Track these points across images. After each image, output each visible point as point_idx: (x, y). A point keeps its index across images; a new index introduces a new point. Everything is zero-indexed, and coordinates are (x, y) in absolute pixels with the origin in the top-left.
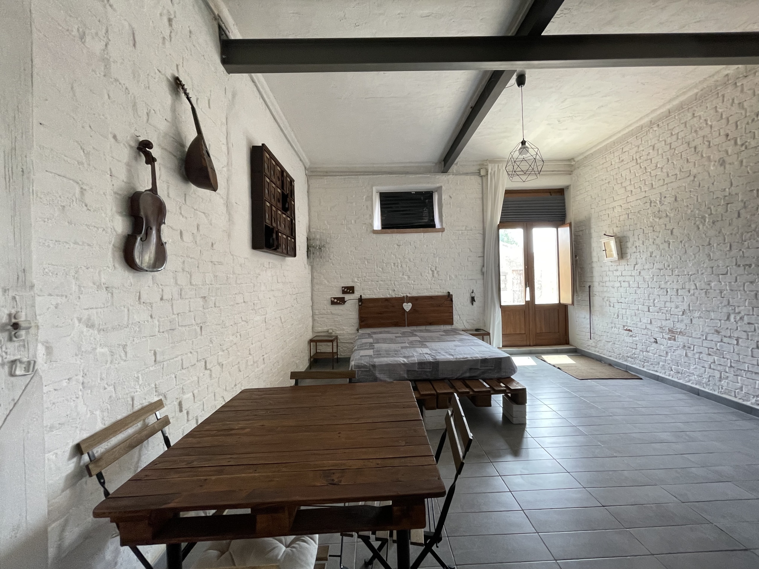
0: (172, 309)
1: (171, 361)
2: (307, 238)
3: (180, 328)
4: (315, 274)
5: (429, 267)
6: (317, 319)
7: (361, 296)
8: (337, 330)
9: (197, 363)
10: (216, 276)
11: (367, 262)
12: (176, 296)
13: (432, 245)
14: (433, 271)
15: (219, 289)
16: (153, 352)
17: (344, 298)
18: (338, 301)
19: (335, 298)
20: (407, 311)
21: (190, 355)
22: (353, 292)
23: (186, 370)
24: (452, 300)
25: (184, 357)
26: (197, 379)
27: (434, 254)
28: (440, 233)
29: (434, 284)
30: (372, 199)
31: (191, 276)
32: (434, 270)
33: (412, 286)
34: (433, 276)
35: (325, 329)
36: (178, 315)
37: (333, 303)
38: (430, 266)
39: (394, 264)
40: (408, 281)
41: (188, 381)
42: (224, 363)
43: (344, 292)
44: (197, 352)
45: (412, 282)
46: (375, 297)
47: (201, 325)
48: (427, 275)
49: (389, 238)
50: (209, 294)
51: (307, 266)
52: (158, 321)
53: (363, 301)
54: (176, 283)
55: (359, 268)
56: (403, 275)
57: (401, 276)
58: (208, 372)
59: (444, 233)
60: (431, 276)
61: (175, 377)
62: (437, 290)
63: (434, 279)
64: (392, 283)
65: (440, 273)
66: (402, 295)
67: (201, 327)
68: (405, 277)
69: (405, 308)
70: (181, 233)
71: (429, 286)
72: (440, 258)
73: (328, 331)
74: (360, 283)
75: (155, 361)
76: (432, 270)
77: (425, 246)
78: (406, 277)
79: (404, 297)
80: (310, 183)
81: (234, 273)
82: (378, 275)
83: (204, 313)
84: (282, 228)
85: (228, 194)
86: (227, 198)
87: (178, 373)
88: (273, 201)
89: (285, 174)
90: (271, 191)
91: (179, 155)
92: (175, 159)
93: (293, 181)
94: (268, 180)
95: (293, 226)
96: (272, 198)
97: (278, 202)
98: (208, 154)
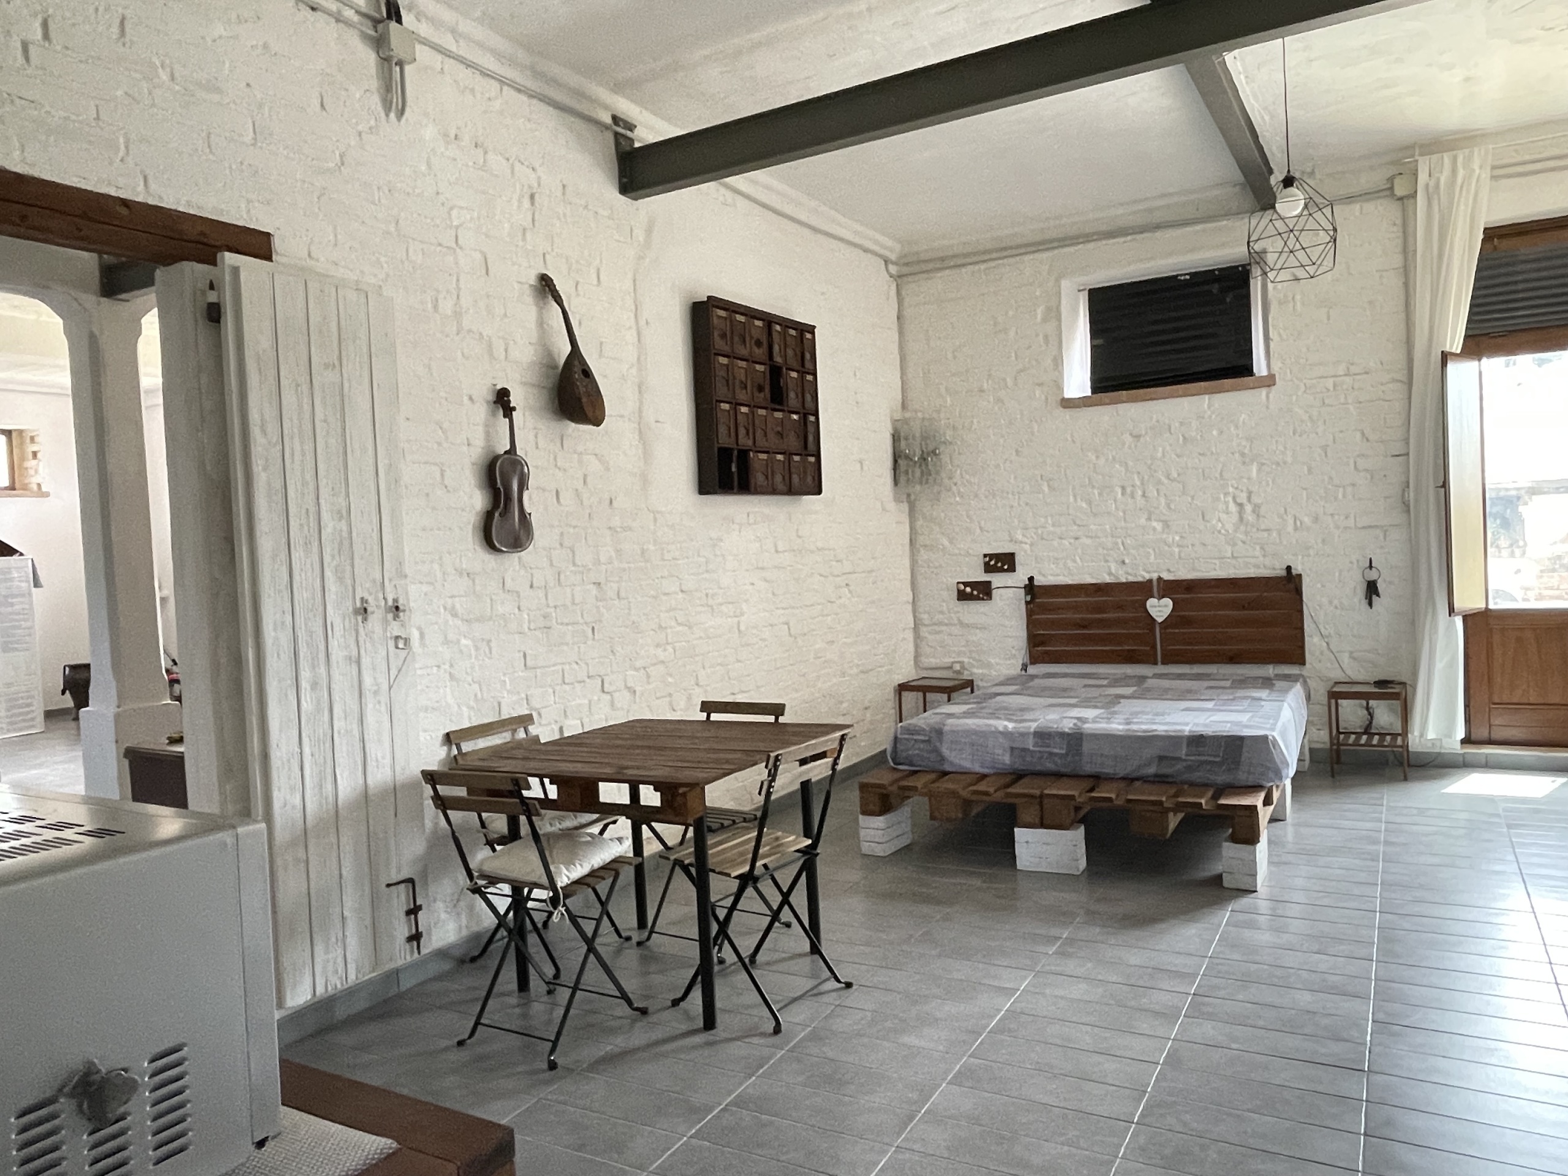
0: (547, 599)
1: (547, 669)
2: (896, 438)
3: (559, 626)
4: (919, 523)
5: (1226, 494)
6: (926, 635)
7: (1031, 579)
8: (973, 666)
9: (587, 680)
10: (618, 551)
11: (1049, 486)
12: (551, 583)
13: (1237, 427)
14: (1241, 505)
15: (624, 570)
16: (522, 653)
17: (990, 582)
18: (975, 593)
19: (966, 584)
20: (1160, 620)
21: (575, 666)
22: (1012, 569)
23: (570, 686)
24: (1299, 592)
25: (565, 667)
26: (587, 702)
27: (1243, 455)
28: (1264, 391)
29: (1244, 542)
30: (1060, 315)
31: (573, 552)
32: (1245, 501)
33: (1177, 550)
34: (1241, 519)
35: (948, 660)
36: (555, 608)
37: (962, 596)
38: (1231, 490)
39: (1123, 488)
40: (1164, 536)
41: (573, 703)
42: (638, 689)
43: (988, 569)
44: (587, 664)
45: (1177, 538)
46: (1070, 582)
47: (594, 625)
48: (1223, 516)
49: (1106, 418)
50: (606, 578)
51: (892, 506)
52: (528, 614)
53: (1036, 589)
54: (552, 565)
55: (1027, 504)
56: (1149, 519)
57: (1143, 521)
58: (608, 697)
59: (1274, 388)
60: (1235, 518)
61: (554, 692)
62: (1252, 560)
63: (1242, 528)
64: (1117, 544)
65: (1263, 511)
66: (1147, 577)
67: (593, 629)
68: (1155, 524)
69: (1153, 612)
71: (1229, 549)
72: (1263, 464)
73: (951, 668)
74: (1032, 545)
75: (525, 665)
76: (1239, 501)
77: (1215, 433)
78: (1159, 526)
79: (1150, 581)
80: (903, 293)
81: (656, 542)
82: (1078, 522)
83: (598, 607)
84: (773, 441)
85: (640, 411)
86: (640, 417)
87: (558, 688)
88: (742, 396)
89: (778, 328)
90: (734, 378)
91: (550, 383)
92: (545, 391)
93: (811, 329)
94: (723, 360)
95: (811, 429)
96: (738, 390)
97: (756, 394)
98: (587, 373)
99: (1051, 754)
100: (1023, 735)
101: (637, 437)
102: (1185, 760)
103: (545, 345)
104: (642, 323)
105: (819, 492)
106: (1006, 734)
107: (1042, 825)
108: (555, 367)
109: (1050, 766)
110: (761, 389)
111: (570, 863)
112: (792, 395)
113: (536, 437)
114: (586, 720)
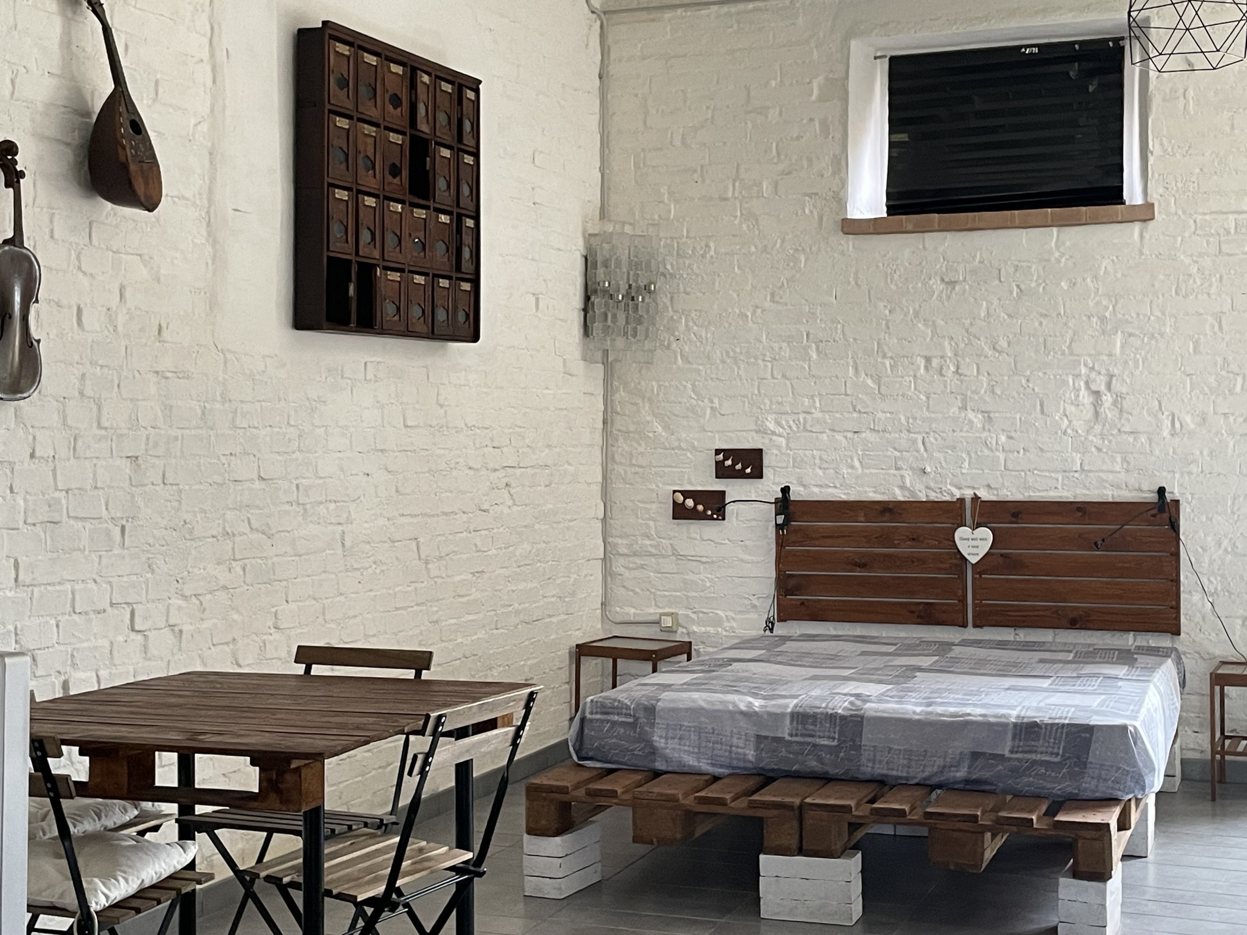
0: (55, 478)
1: (49, 588)
2: (589, 262)
3: (72, 522)
4: (621, 395)
5: (1077, 376)
6: (622, 570)
7: (785, 490)
8: (693, 621)
9: (109, 609)
10: (168, 408)
11: (818, 351)
12: (63, 452)
13: (1096, 277)
14: (1097, 394)
15: (176, 438)
16: (12, 560)
17: (723, 493)
18: (700, 508)
19: (686, 494)
20: (974, 560)
21: (92, 585)
22: (758, 474)
23: (83, 617)
24: (1174, 526)
25: (77, 587)
26: (107, 645)
27: (1103, 319)
28: (1137, 227)
29: (1099, 450)
30: (847, 93)
31: (99, 409)
32: (1103, 388)
33: (1002, 456)
34: (1097, 414)
35: (652, 611)
36: (67, 492)
37: (680, 512)
38: (1084, 370)
39: (928, 360)
40: (985, 435)
41: (85, 645)
42: (186, 628)
43: (722, 472)
44: (110, 583)
45: (1003, 438)
46: (844, 498)
47: (124, 522)
48: (1070, 409)
49: (907, 252)
50: (146, 450)
51: (578, 366)
52: (25, 500)
53: (792, 508)
54: (65, 424)
55: (784, 376)
56: (964, 408)
57: (954, 410)
58: (139, 637)
59: (1151, 224)
60: (1089, 414)
61: (57, 626)
62: (1111, 477)
63: (1098, 428)
64: (914, 441)
65: (1126, 404)
66: (958, 494)
67: (123, 528)
68: (971, 415)
69: (964, 548)
70: (79, 310)
71: (1078, 457)
72: (1130, 335)
73: (658, 623)
74: (788, 439)
75: (16, 580)
76: (1094, 387)
77: (1064, 285)
78: (978, 420)
79: (961, 501)
80: (610, 40)
81: (225, 399)
82: (859, 407)
83: (133, 496)
84: (409, 255)
85: (211, 191)
86: (210, 201)
87: (63, 619)
88: (369, 181)
89: (426, 78)
90: (357, 152)
91: (76, 138)
92: (68, 151)
93: (475, 85)
94: (343, 123)
95: (467, 239)
96: (361, 171)
97: (389, 178)
98: (137, 127)
99: (815, 746)
100: (776, 717)
101: (204, 233)
102: (1010, 759)
103: (73, 79)
104: (221, 56)
105: (475, 338)
106: (749, 715)
107: (801, 851)
108: (88, 114)
109: (813, 764)
110: (395, 171)
111: (108, 876)
112: (441, 184)
113: (51, 221)
114: (103, 673)
